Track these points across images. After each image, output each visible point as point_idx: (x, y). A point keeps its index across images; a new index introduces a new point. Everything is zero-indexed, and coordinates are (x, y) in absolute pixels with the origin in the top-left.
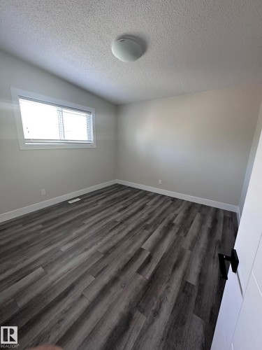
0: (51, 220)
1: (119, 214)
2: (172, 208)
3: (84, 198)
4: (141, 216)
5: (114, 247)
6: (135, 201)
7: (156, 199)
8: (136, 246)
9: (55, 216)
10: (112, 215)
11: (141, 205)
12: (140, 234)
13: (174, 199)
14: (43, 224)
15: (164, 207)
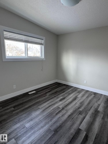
0: (18, 105)
1: (61, 103)
2: (95, 100)
3: (38, 91)
4: (75, 104)
5: (60, 127)
6: (70, 94)
7: (83, 93)
8: (75, 126)
9: (21, 102)
10: (56, 103)
11: (74, 96)
12: (77, 118)
13: (95, 94)
14: (14, 107)
15: (90, 98)
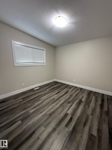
0: (26, 97)
1: (56, 95)
2: (81, 93)
3: (41, 87)
4: (66, 96)
5: (54, 112)
6: (63, 89)
7: (73, 88)
8: (64, 112)
9: (28, 95)
10: (53, 95)
11: (66, 91)
12: (66, 106)
13: (81, 89)
14: (22, 99)
15: (77, 92)
